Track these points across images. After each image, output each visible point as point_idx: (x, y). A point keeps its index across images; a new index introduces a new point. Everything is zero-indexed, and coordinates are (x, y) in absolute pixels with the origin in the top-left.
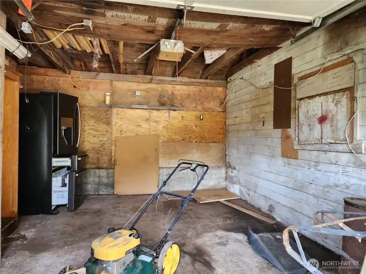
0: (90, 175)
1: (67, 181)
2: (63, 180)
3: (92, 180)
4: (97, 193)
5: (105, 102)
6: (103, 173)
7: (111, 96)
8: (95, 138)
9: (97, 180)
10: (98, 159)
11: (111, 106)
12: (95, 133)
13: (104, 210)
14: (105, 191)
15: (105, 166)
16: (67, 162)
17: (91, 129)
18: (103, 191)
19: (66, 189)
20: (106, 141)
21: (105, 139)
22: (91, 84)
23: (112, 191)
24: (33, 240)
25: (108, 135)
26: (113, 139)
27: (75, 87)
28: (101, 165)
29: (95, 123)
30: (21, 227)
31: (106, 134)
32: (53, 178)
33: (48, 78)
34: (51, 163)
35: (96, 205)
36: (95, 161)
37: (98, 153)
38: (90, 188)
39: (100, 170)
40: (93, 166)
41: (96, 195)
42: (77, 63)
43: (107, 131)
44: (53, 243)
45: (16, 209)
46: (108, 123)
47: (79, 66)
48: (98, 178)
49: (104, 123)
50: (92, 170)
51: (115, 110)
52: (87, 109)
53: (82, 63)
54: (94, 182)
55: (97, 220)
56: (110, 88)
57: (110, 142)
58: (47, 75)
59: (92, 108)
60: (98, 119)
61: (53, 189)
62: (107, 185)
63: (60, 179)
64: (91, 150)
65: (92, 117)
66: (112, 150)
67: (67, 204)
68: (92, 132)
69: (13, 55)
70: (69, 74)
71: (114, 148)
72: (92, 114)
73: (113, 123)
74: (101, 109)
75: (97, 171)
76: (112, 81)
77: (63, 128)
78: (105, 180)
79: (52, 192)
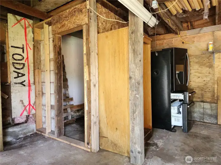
0: (196, 106)
1: (181, 110)
2: (179, 109)
3: (198, 110)
4: (202, 121)
5: (208, 50)
6: (207, 106)
7: (214, 44)
8: (200, 79)
9: (202, 110)
10: (202, 95)
11: (213, 53)
12: (200, 75)
13: (212, 137)
14: (209, 120)
15: (208, 100)
16: (180, 96)
17: (196, 72)
18: (207, 120)
19: (181, 115)
20: (209, 81)
21: (208, 79)
22: (196, 38)
23: (216, 121)
24: (162, 149)
25: (211, 76)
26: (216, 79)
27: (183, 43)
28: (205, 99)
29: (199, 67)
30: (154, 136)
31: (209, 76)
32: (171, 107)
33: (165, 41)
34: (170, 97)
35: (204, 131)
36: (200, 96)
37: (202, 90)
38: (196, 116)
39: (204, 103)
40: (199, 100)
41: (202, 122)
42: (185, 25)
43: (209, 73)
44: (176, 157)
45: (151, 124)
46: (211, 66)
47: (186, 27)
48: (202, 109)
49: (207, 67)
50: (198, 103)
51: (216, 55)
52: (192, 57)
53: (189, 23)
54: (199, 111)
55: (208, 145)
56: (212, 38)
57: (212, 81)
58: (165, 39)
59: (196, 56)
60: (201, 64)
61: (172, 114)
62: (211, 116)
63: (176, 108)
64: (196, 88)
65: (196, 63)
66: (214, 88)
67: (182, 127)
68: (197, 74)
69: (148, 25)
70: (179, 34)
71: (216, 86)
72: (197, 61)
73: (215, 66)
74: (203, 56)
75: (202, 104)
76: (213, 32)
77: (177, 72)
78: (209, 112)
79: (172, 116)
